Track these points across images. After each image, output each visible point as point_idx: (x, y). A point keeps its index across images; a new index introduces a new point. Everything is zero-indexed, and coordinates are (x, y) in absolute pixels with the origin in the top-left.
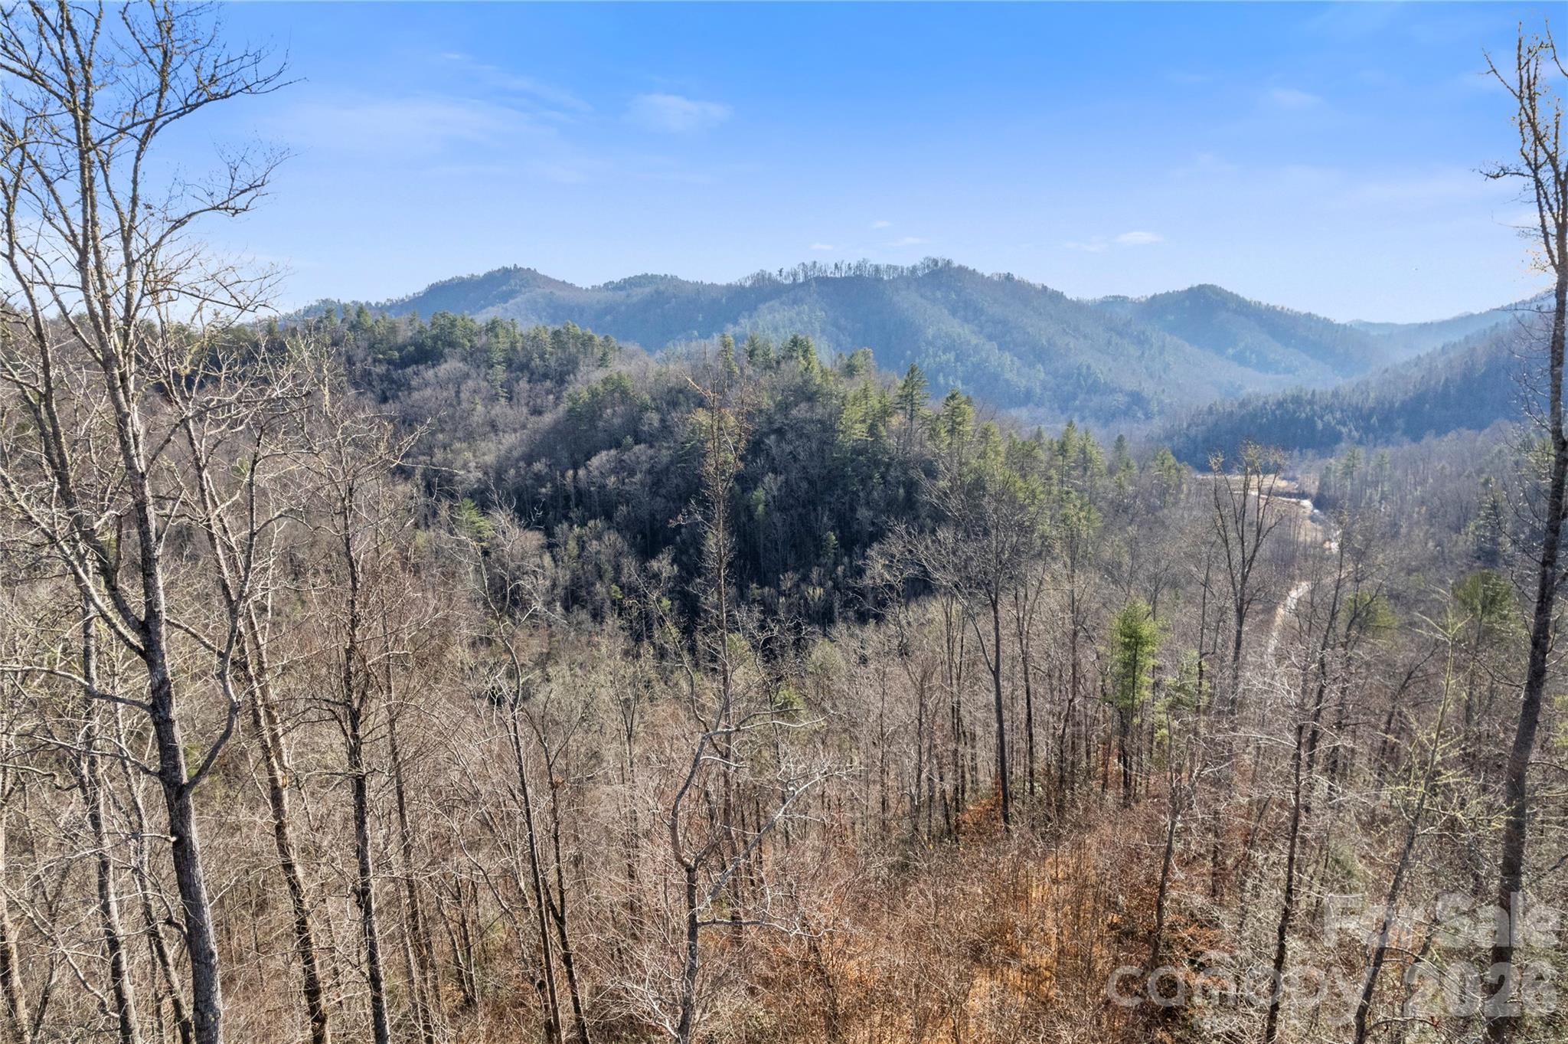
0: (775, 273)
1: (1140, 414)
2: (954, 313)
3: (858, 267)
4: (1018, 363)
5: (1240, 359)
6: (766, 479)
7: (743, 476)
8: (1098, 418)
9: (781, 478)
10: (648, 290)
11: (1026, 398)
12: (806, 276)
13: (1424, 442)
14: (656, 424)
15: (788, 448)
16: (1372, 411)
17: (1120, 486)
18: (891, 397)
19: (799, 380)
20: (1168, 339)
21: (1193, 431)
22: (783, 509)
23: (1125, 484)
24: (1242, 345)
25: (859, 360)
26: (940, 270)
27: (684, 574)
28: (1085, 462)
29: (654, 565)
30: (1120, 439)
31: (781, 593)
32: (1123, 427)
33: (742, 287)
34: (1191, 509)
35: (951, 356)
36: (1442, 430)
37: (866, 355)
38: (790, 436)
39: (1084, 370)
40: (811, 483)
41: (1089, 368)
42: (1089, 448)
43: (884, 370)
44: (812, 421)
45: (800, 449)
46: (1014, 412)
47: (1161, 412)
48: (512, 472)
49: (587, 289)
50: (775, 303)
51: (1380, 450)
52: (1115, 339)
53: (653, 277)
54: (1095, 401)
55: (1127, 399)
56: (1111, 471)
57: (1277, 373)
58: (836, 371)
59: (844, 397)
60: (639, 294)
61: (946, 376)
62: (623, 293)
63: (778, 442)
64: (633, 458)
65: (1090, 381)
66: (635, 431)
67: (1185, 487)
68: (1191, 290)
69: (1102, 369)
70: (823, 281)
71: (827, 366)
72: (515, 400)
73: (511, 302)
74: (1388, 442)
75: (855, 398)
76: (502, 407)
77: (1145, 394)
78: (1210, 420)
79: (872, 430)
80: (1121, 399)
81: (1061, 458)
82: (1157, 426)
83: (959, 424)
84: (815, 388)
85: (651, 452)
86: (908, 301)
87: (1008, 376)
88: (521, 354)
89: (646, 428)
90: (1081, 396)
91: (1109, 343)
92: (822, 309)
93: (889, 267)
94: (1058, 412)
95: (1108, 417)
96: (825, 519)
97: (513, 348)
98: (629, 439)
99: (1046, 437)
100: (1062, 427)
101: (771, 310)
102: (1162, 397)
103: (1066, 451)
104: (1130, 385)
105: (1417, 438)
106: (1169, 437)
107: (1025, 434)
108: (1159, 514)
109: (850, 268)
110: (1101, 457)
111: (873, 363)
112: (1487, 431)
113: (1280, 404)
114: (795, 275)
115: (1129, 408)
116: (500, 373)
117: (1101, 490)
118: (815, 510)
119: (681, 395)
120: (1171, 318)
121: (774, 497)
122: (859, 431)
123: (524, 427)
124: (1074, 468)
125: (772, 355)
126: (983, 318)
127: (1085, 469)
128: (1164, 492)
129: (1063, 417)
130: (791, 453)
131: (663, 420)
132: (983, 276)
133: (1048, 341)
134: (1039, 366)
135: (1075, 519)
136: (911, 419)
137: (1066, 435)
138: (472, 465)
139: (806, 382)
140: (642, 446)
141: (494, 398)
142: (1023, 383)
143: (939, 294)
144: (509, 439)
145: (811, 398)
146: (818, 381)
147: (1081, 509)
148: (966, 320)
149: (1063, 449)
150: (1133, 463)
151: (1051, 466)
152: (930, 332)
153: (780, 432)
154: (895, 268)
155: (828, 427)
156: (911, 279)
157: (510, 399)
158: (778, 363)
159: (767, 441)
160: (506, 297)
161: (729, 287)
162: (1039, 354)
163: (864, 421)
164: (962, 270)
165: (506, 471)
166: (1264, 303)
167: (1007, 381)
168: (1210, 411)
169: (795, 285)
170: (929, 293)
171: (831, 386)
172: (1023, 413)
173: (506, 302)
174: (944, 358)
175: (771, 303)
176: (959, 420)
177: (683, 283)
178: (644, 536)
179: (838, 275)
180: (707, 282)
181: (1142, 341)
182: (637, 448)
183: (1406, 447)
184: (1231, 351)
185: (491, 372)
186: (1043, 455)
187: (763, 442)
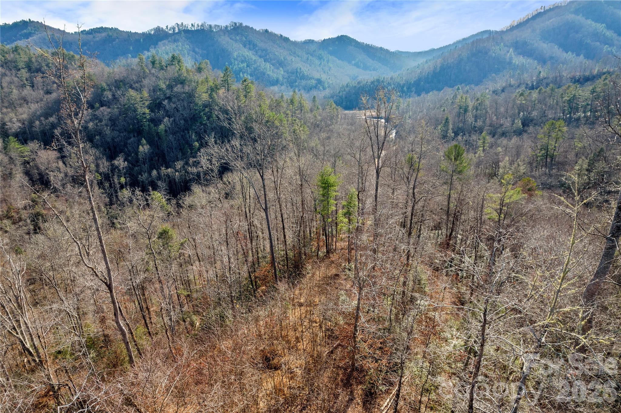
0: (164, 28)
1: (321, 88)
2: (245, 46)
3: (202, 25)
4: (272, 67)
5: (357, 65)
6: (165, 120)
7: (154, 120)
8: (305, 89)
9: (172, 119)
10: (104, 34)
11: (276, 82)
12: (179, 29)
13: (422, 96)
14: (110, 97)
15: (174, 106)
16: (404, 85)
17: (315, 117)
18: (219, 82)
19: (176, 74)
20: (330, 57)
21: (341, 94)
22: (174, 133)
23: (317, 115)
24: (357, 59)
25: (203, 66)
26: (238, 27)
27: (130, 166)
28: (301, 108)
29: (116, 162)
30: (314, 97)
31: (176, 171)
32: (315, 93)
33: (150, 34)
34: (342, 124)
35: (245, 65)
36: (427, 92)
37: (207, 64)
38: (173, 100)
39: (299, 70)
40: (185, 120)
41: (300, 69)
42: (302, 101)
43: (215, 70)
44: (184, 93)
45: (179, 106)
46: (272, 88)
47: (329, 87)
48: (37, 123)
49: (72, 33)
50: (166, 41)
51: (408, 99)
52: (310, 57)
53: (106, 28)
54: (304, 82)
55: (316, 82)
56: (311, 111)
57: (370, 71)
58: (193, 70)
59: (197, 82)
60: (100, 37)
61: (243, 73)
62: (91, 36)
63: (169, 103)
64: (100, 113)
65: (301, 75)
66: (100, 101)
67: (340, 116)
68: (338, 37)
69: (306, 69)
70: (187, 31)
71: (189, 68)
72: (36, 87)
73: (31, 38)
74: (410, 97)
75: (202, 82)
76: (28, 90)
77: (322, 80)
78: (347, 89)
79: (211, 96)
80: (314, 82)
81: (291, 106)
82: (327, 92)
83: (249, 93)
84: (184, 78)
85: (109, 110)
86: (225, 41)
87: (268, 73)
88: (36, 64)
89: (106, 99)
90: (298, 81)
91: (308, 59)
92: (187, 44)
93: (216, 26)
94: (289, 87)
95: (309, 89)
96: (193, 137)
97: (30, 61)
98: (97, 105)
99: (285, 98)
100: (291, 93)
101: (164, 45)
102: (329, 81)
103: (293, 103)
104: (317, 76)
105: (419, 95)
106: (332, 97)
107: (277, 96)
108: (330, 127)
109: (198, 26)
110: (308, 105)
111: (210, 67)
112: (442, 91)
113: (372, 83)
114: (174, 29)
115: (317, 85)
116: (24, 73)
117: (308, 118)
118: (188, 133)
119: (121, 83)
120: (331, 49)
121: (169, 128)
122: (205, 97)
123: (42, 100)
124: (297, 110)
125: (163, 64)
126: (257, 48)
127: (301, 110)
128: (332, 118)
129: (292, 90)
130: (175, 108)
131: (113, 95)
132: (256, 30)
133: (284, 58)
134: (281, 69)
135: (298, 131)
136: (228, 90)
137: (293, 96)
138: (15, 120)
139: (180, 75)
140: (104, 108)
141: (23, 86)
142: (275, 76)
143: (238, 38)
144: (34, 107)
145: (183, 82)
146: (185, 75)
147: (301, 126)
148: (250, 49)
149: (292, 102)
150: (320, 107)
151: (288, 109)
152: (235, 54)
153: (169, 98)
154: (218, 26)
155: (190, 96)
156: (225, 31)
157: (33, 86)
158: (166, 67)
159: (164, 103)
160: (27, 36)
161: (143, 34)
162: (281, 64)
163: (207, 92)
164: (247, 27)
165: (34, 122)
166: (365, 43)
167: (268, 75)
168: (347, 86)
169: (174, 34)
170: (234, 37)
171: (191, 76)
172: (276, 88)
173: (28, 38)
174: (242, 65)
175: (165, 41)
176: (248, 90)
177: (121, 31)
178: (110, 150)
179: (193, 29)
180: (133, 31)
181: (320, 58)
182: (101, 109)
183: (416, 98)
184: (353, 62)
185: (19, 72)
186: (284, 105)
187: (162, 103)
